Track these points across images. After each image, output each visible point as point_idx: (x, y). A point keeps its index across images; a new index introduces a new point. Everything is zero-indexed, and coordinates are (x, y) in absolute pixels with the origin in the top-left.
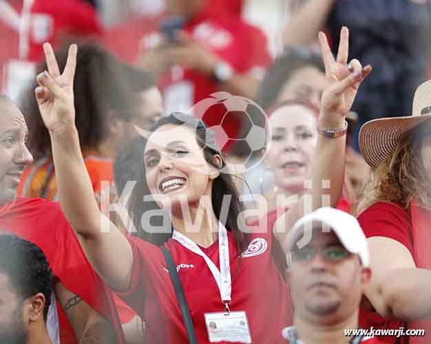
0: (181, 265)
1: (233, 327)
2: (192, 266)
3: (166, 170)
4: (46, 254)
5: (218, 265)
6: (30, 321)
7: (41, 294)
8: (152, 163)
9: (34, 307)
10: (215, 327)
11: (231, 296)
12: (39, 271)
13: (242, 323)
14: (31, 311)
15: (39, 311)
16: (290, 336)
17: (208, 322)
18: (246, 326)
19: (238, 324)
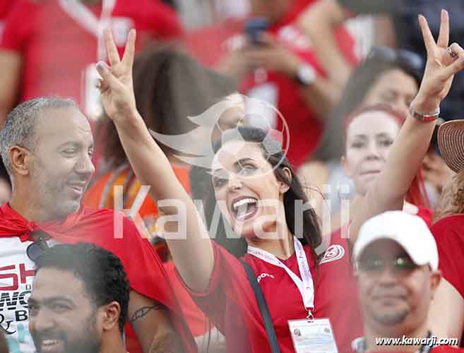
0: (262, 275)
1: (317, 335)
2: (272, 276)
3: (237, 190)
4: (123, 262)
5: (299, 274)
6: (104, 330)
7: (116, 303)
8: (220, 183)
9: (109, 316)
10: (300, 335)
11: (314, 304)
12: (115, 279)
13: (326, 330)
14: (105, 320)
15: (114, 320)
16: (359, 347)
17: (292, 330)
18: (331, 334)
19: (323, 332)
